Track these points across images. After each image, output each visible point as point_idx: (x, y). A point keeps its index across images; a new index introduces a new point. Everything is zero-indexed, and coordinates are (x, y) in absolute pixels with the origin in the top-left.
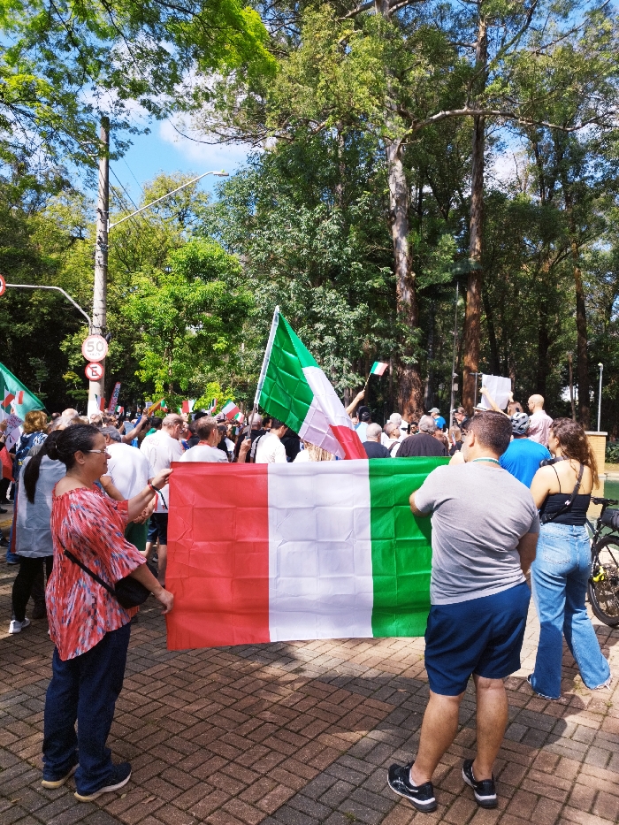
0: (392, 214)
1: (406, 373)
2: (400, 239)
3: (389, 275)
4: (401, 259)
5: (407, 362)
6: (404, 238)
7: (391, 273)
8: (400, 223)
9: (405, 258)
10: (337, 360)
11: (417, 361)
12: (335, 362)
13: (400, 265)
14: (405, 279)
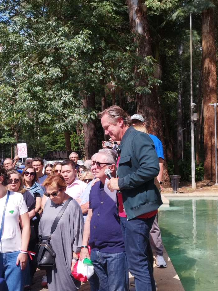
10: (68, 95)
11: (151, 92)
12: (66, 97)
14: (136, 11)
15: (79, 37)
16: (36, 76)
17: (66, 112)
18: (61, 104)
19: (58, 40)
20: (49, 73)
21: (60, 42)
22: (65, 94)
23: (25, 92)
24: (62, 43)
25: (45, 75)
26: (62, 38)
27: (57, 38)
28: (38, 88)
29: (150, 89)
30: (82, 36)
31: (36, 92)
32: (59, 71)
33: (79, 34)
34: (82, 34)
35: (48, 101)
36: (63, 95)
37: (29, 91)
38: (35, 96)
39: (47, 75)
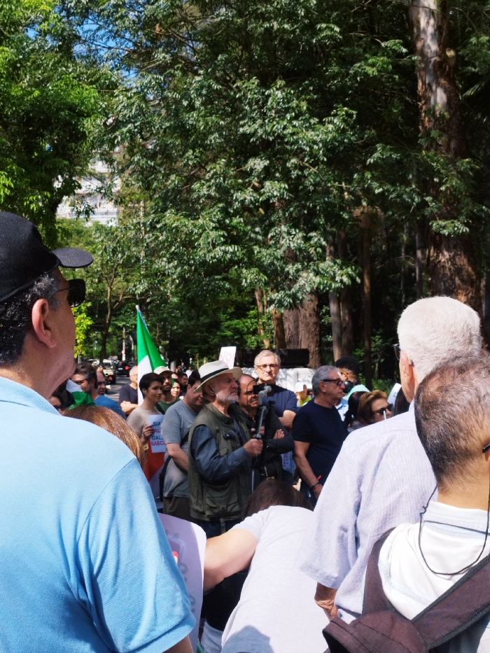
1: (445, 256)
3: (401, 55)
5: (445, 233)
10: (295, 235)
11: (468, 230)
12: (291, 239)
13: (422, 36)
14: (434, 65)
15: (329, 123)
17: (291, 269)
18: (280, 253)
20: (266, 191)
23: (216, 228)
29: (466, 225)
32: (285, 188)
35: (255, 247)
37: (221, 226)
38: (233, 238)
39: (261, 195)
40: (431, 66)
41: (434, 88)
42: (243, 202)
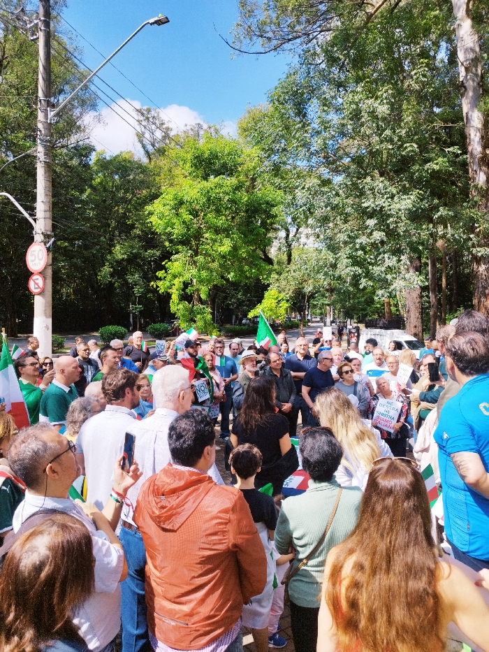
0: (462, 85)
2: (470, 113)
4: (472, 136)
5: (479, 254)
6: (476, 111)
7: (459, 152)
8: (471, 94)
9: (478, 134)
13: (472, 143)
14: (478, 160)
16: (358, 241)
17: (389, 277)
18: (383, 269)
19: (384, 202)
21: (387, 204)
22: (389, 258)
23: (347, 257)
24: (390, 205)
25: (368, 240)
26: (389, 200)
27: (383, 200)
28: (360, 253)
30: (412, 197)
31: (358, 257)
33: (408, 194)
34: (411, 194)
36: (387, 259)
37: (350, 257)
38: (356, 262)
40: (477, 160)
41: (478, 172)
42: (361, 243)
